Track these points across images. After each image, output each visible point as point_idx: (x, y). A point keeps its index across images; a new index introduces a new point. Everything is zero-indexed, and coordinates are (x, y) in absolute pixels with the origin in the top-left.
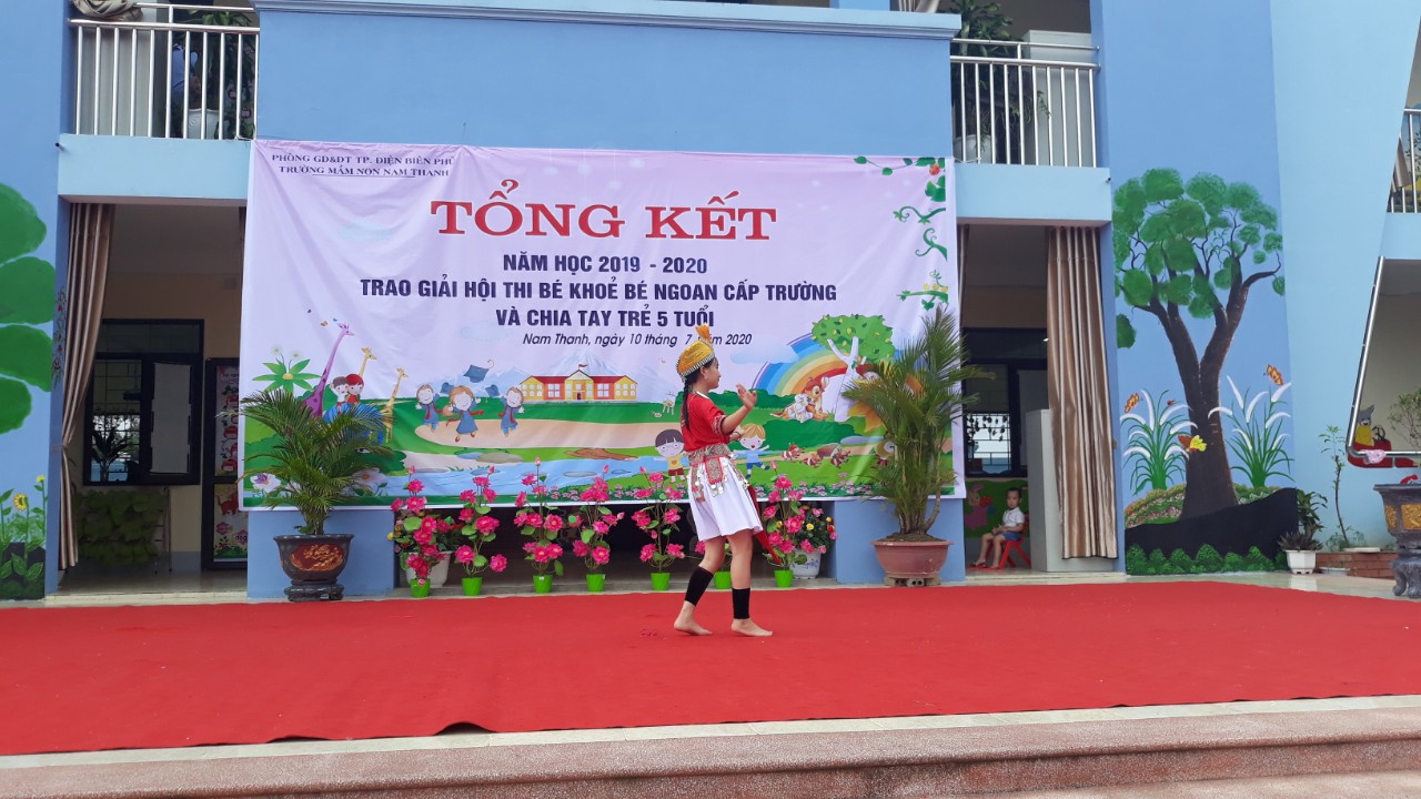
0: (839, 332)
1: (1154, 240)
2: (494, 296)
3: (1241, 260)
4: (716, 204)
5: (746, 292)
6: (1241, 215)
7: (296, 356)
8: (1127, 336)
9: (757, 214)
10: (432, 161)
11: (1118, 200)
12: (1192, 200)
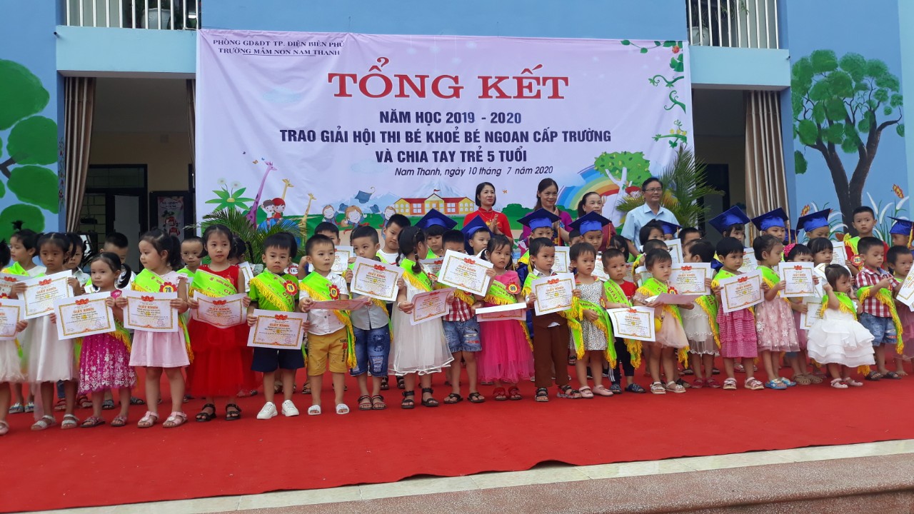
0: (613, 164)
1: (819, 100)
2: (374, 141)
3: (875, 112)
4: (527, 74)
5: (549, 136)
6: (876, 81)
7: (236, 185)
8: (801, 166)
9: (555, 80)
10: (328, 45)
11: (794, 72)
12: (843, 71)
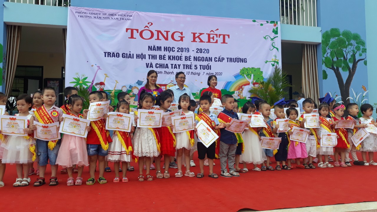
0: (247, 72)
1: (333, 49)
2: (145, 58)
3: (356, 55)
4: (212, 33)
5: (221, 60)
6: (356, 42)
7: (83, 76)
8: (325, 76)
9: (224, 36)
10: (126, 16)
11: (323, 37)
12: (343, 37)
